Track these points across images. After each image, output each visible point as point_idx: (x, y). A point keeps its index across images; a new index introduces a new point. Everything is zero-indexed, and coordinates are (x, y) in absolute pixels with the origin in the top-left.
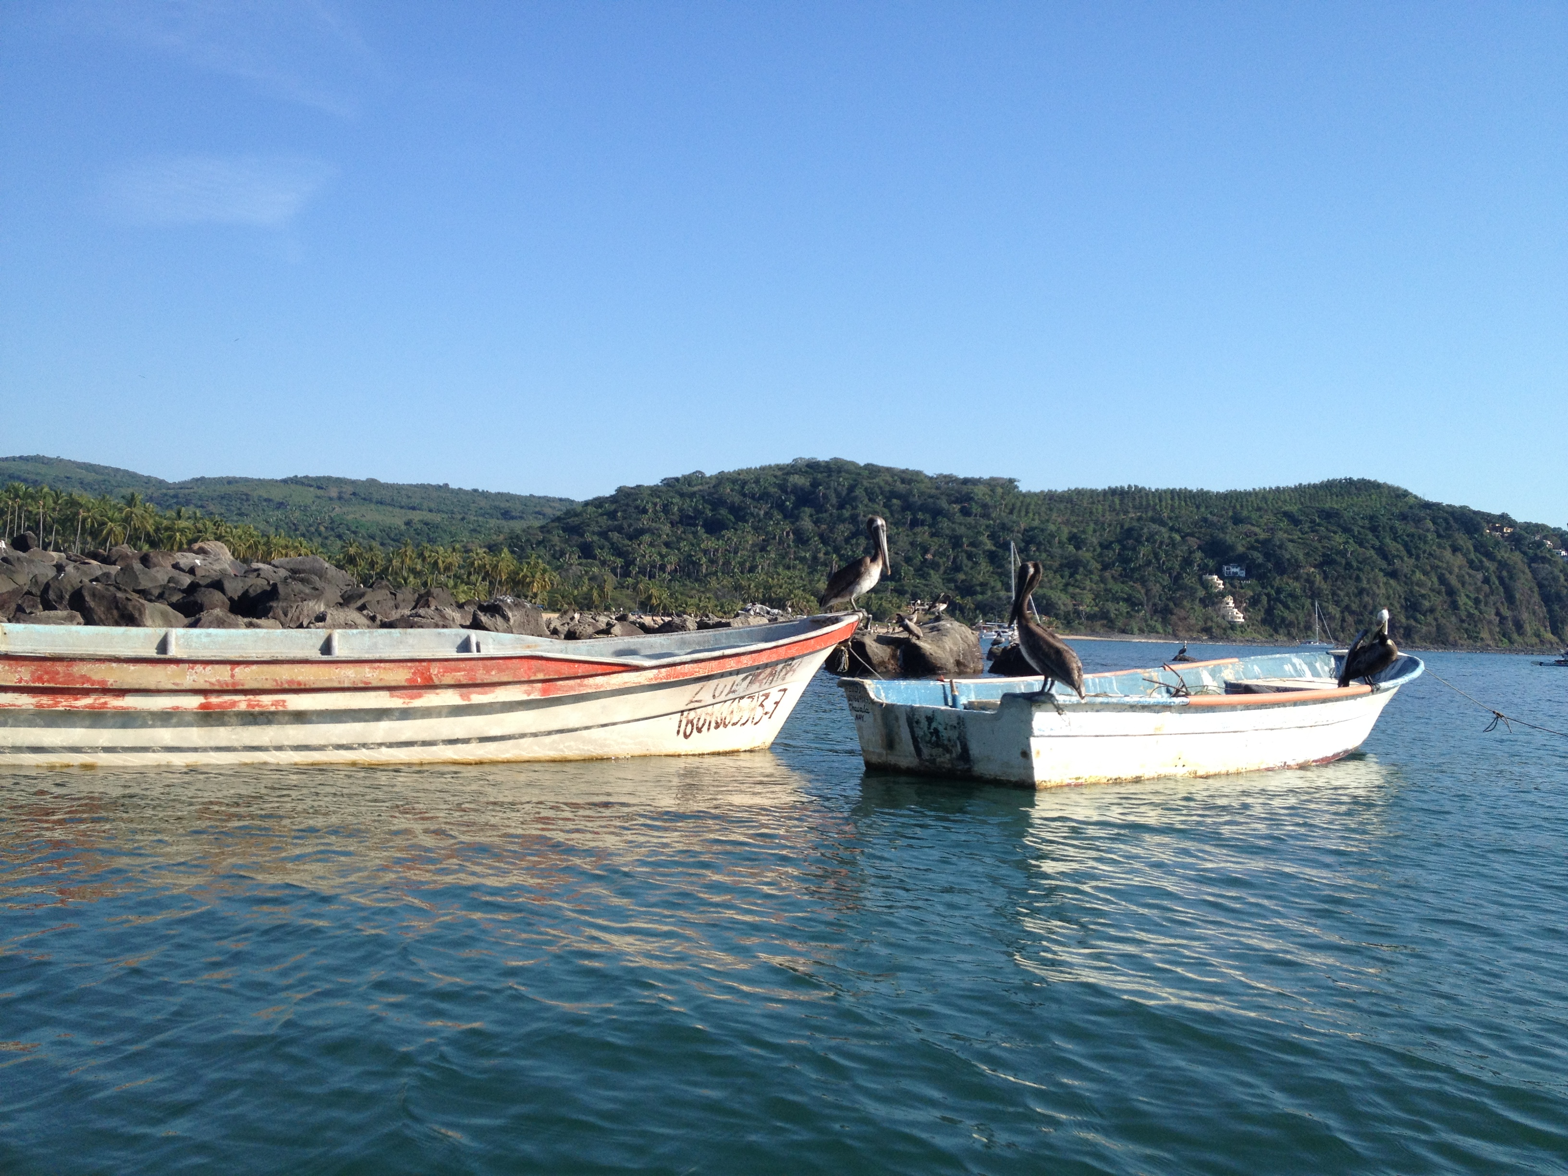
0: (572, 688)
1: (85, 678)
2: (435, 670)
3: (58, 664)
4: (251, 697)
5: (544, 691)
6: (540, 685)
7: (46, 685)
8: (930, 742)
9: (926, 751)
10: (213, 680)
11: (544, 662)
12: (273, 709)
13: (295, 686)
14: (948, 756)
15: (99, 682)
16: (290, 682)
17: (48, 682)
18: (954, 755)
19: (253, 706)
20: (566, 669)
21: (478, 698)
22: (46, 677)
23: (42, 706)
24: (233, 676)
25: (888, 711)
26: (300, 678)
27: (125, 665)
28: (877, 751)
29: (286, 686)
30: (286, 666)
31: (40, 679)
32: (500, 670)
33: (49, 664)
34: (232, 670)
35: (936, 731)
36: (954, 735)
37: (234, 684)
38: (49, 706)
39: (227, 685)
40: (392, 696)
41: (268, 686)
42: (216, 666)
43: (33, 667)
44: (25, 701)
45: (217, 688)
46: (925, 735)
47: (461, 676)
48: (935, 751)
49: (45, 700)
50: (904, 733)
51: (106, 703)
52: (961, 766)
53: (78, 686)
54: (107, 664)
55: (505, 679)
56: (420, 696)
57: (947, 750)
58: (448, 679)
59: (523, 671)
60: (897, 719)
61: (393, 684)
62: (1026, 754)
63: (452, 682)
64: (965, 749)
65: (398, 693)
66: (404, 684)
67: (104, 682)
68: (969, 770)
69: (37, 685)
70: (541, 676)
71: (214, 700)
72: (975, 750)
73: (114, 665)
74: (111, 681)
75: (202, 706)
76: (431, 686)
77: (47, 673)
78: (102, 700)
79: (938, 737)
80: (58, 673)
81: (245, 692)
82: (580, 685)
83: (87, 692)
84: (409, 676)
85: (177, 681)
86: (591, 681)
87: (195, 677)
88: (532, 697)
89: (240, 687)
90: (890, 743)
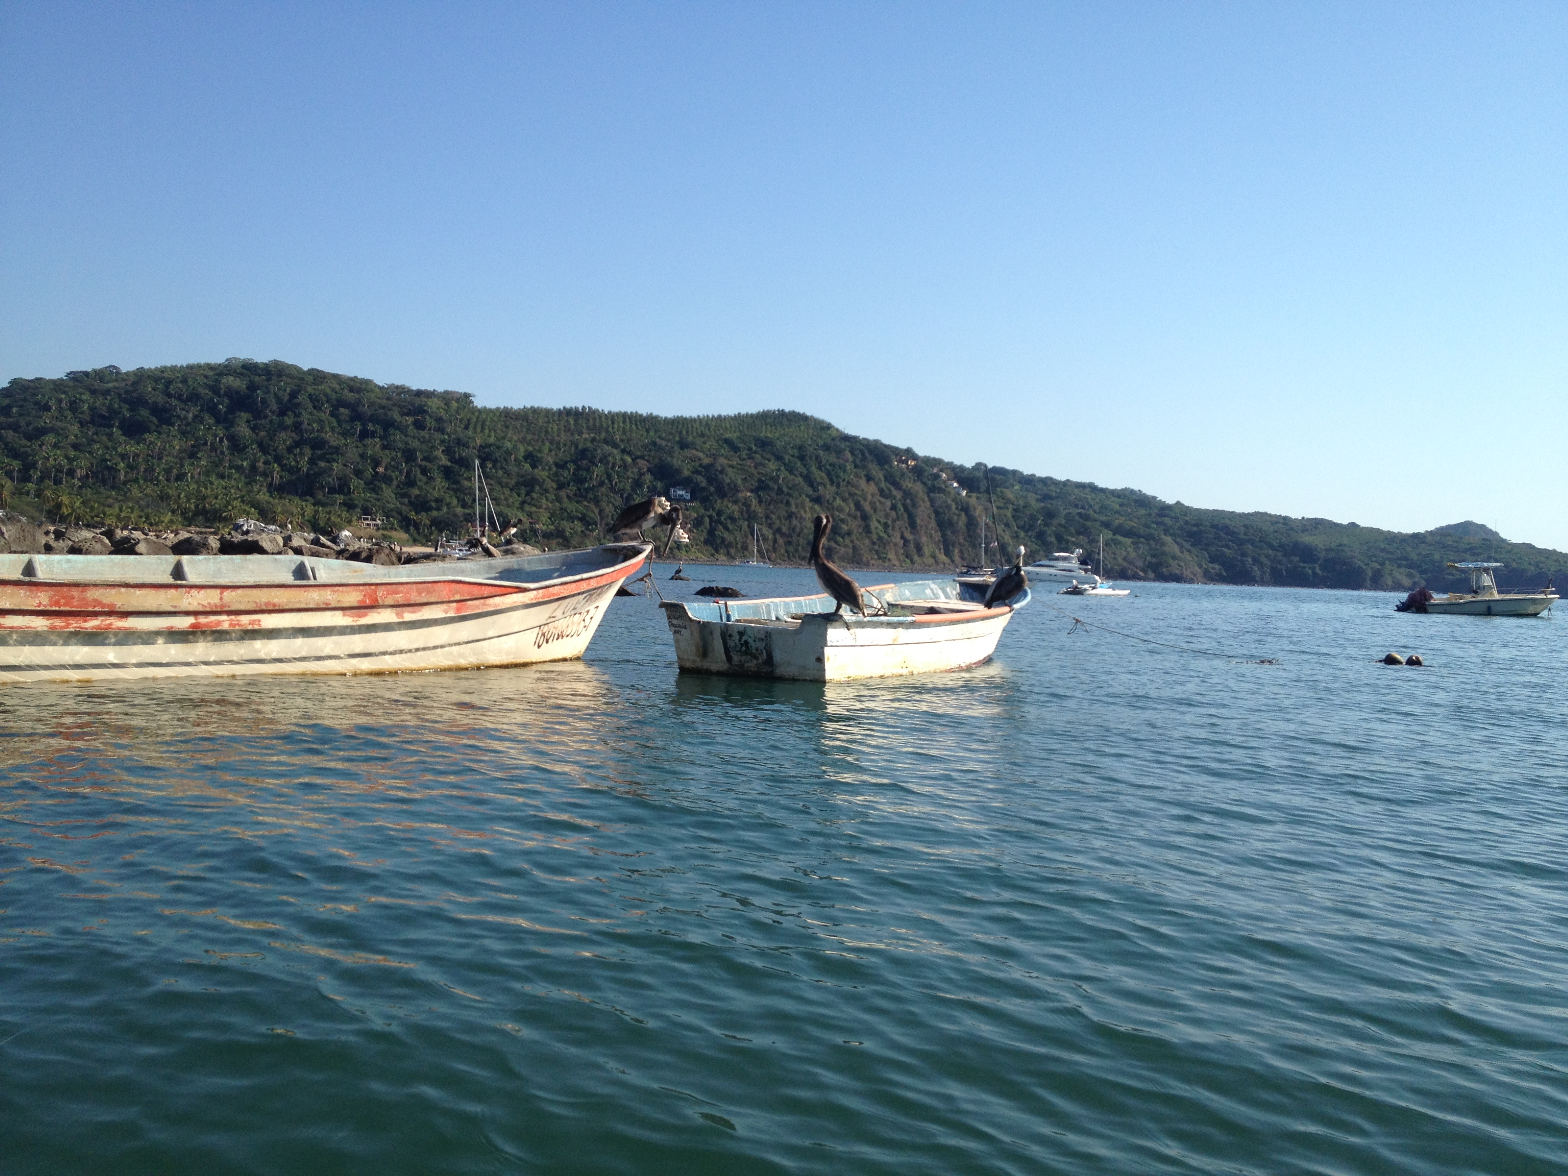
0: (477, 607)
1: (98, 602)
2: (381, 592)
3: (74, 589)
4: (233, 617)
5: (458, 610)
6: (454, 605)
7: (62, 608)
8: (740, 651)
9: (736, 658)
10: (205, 603)
11: (461, 585)
12: (250, 627)
13: (271, 608)
14: (755, 662)
15: (108, 606)
16: (267, 604)
17: (64, 605)
18: (760, 661)
19: (234, 625)
20: (476, 591)
21: (409, 616)
22: (62, 601)
23: (55, 627)
24: (221, 599)
25: (704, 627)
26: (276, 601)
27: (132, 590)
28: (691, 658)
29: (264, 608)
30: (265, 590)
31: (57, 603)
32: (429, 592)
33: (65, 589)
34: (221, 593)
35: (746, 642)
36: (761, 645)
37: (222, 606)
38: (62, 627)
39: (216, 606)
40: (344, 615)
41: (249, 607)
42: (209, 591)
43: (51, 592)
44: (40, 623)
45: (208, 609)
46: (736, 646)
47: (399, 598)
48: (743, 658)
49: (58, 622)
50: (718, 644)
51: (111, 624)
52: (766, 669)
53: (90, 609)
54: (117, 589)
55: (432, 600)
56: (365, 615)
57: (756, 658)
58: (389, 601)
59: (444, 592)
60: (711, 633)
61: (348, 605)
62: (820, 660)
63: (392, 603)
64: (770, 656)
65: (348, 612)
66: (356, 604)
67: (114, 605)
68: (772, 672)
69: (54, 608)
70: (457, 597)
71: (202, 620)
72: (778, 656)
73: (123, 590)
74: (119, 604)
75: (193, 626)
76: (374, 606)
77: (64, 598)
78: (108, 622)
79: (747, 647)
80: (73, 598)
81: (230, 613)
82: (484, 605)
83: (95, 614)
84: (360, 598)
85: (175, 604)
86: (491, 601)
87: (190, 600)
88: (449, 615)
89: (227, 609)
90: (705, 651)
